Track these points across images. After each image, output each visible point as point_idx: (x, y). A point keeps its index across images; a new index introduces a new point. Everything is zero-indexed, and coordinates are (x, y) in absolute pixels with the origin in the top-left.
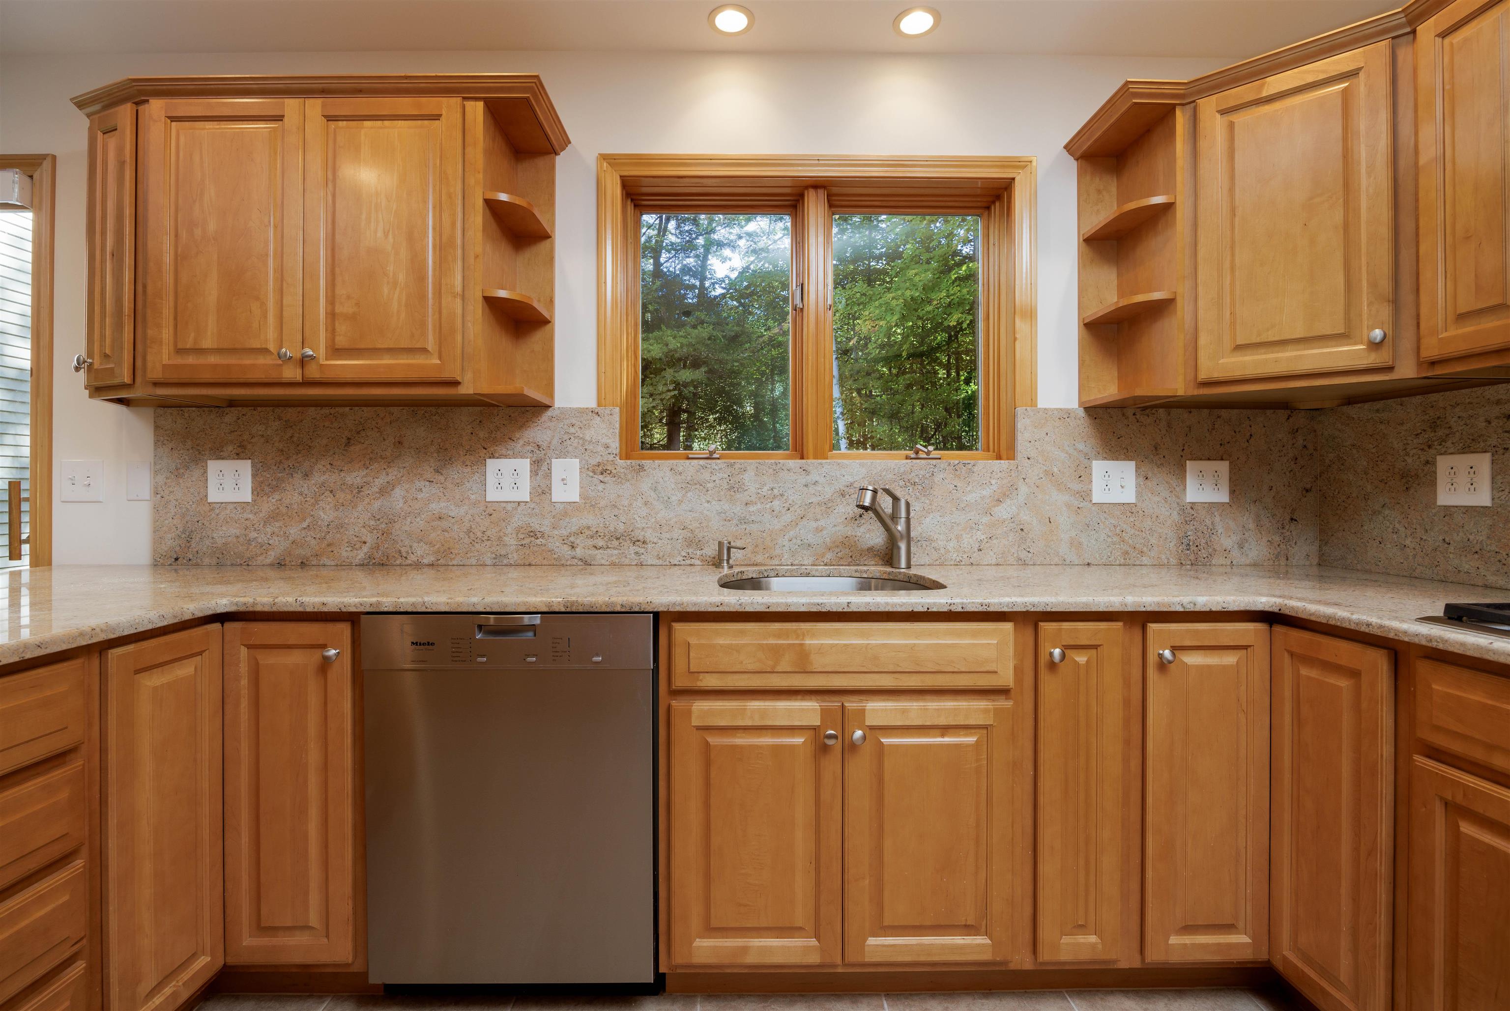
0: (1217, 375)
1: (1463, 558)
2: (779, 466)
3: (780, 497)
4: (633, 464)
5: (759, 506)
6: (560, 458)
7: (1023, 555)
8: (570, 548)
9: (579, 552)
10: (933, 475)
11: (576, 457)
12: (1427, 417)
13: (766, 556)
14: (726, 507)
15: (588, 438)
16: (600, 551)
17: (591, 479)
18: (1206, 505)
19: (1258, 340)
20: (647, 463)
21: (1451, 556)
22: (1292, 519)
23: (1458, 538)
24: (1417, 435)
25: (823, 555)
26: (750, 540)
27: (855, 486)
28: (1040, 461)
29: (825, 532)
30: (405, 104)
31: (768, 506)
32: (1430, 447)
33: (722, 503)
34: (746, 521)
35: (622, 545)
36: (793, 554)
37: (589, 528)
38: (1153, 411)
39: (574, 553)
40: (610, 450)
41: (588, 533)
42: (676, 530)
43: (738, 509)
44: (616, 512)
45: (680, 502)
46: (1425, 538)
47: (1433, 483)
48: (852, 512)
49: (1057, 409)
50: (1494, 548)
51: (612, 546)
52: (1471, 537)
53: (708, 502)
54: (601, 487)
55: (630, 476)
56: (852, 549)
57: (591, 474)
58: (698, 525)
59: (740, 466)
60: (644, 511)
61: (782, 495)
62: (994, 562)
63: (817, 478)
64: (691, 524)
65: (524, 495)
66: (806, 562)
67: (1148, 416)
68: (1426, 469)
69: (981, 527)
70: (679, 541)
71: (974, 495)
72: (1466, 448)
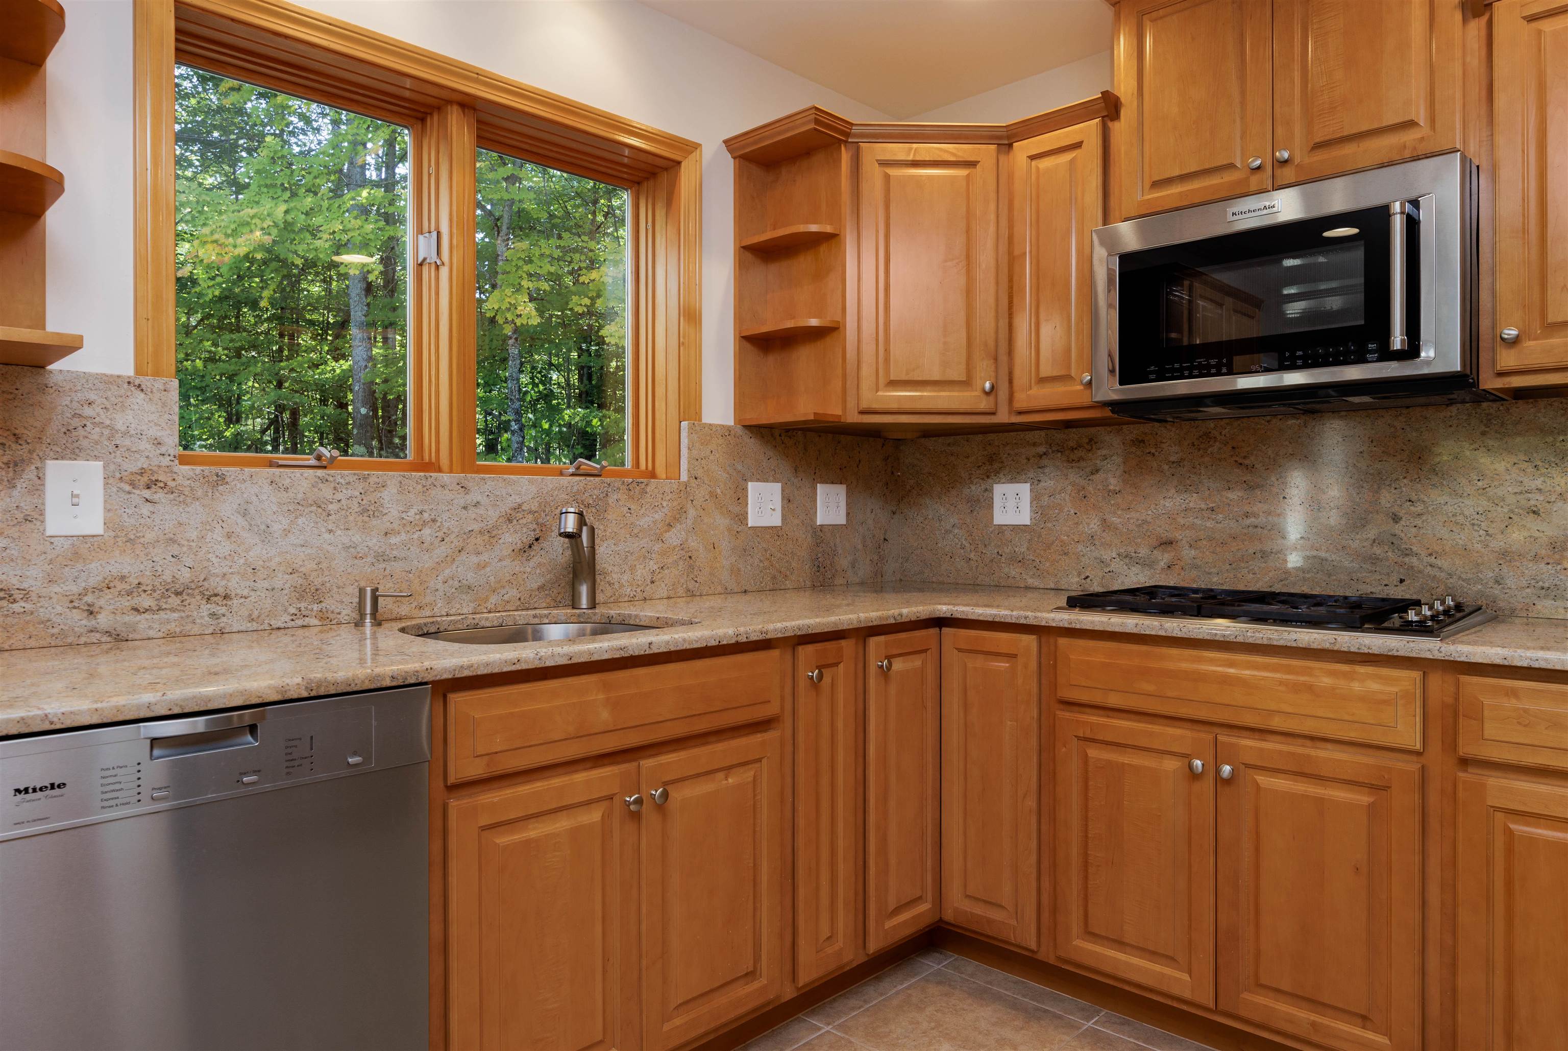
0: (876, 406)
1: (1011, 566)
2: (430, 481)
3: (431, 523)
4: (206, 473)
5: (403, 536)
6: (63, 458)
7: (691, 585)
8: (86, 614)
9: (104, 620)
10: (607, 495)
11: (96, 458)
12: (986, 453)
13: (413, 605)
14: (357, 538)
15: (120, 425)
16: (146, 616)
17: (128, 496)
18: (831, 527)
19: (906, 378)
20: (231, 472)
21: (1003, 565)
22: (885, 539)
23: (1007, 551)
24: (979, 467)
25: (486, 599)
26: (391, 585)
27: (524, 508)
28: (706, 482)
29: (488, 569)
31: (415, 536)
32: (988, 477)
33: (350, 532)
34: (386, 558)
35: (186, 603)
36: (449, 600)
37: (123, 578)
38: (794, 433)
39: (93, 622)
40: (163, 450)
41: (120, 586)
42: (280, 575)
43: (375, 541)
44: (175, 549)
45: (286, 532)
46: (984, 552)
47: (991, 506)
48: (519, 542)
49: (720, 425)
50: (1031, 557)
51: (168, 606)
52: (1017, 550)
53: (330, 531)
54: (146, 509)
55: (199, 493)
56: (520, 589)
57: (127, 488)
58: (315, 567)
59: (377, 480)
60: (225, 548)
61: (434, 521)
62: (665, 595)
63: (479, 498)
64: (304, 566)
66: (465, 611)
67: (790, 438)
68: (985, 495)
69: (653, 555)
70: (285, 592)
71: (647, 519)
72: (1013, 480)
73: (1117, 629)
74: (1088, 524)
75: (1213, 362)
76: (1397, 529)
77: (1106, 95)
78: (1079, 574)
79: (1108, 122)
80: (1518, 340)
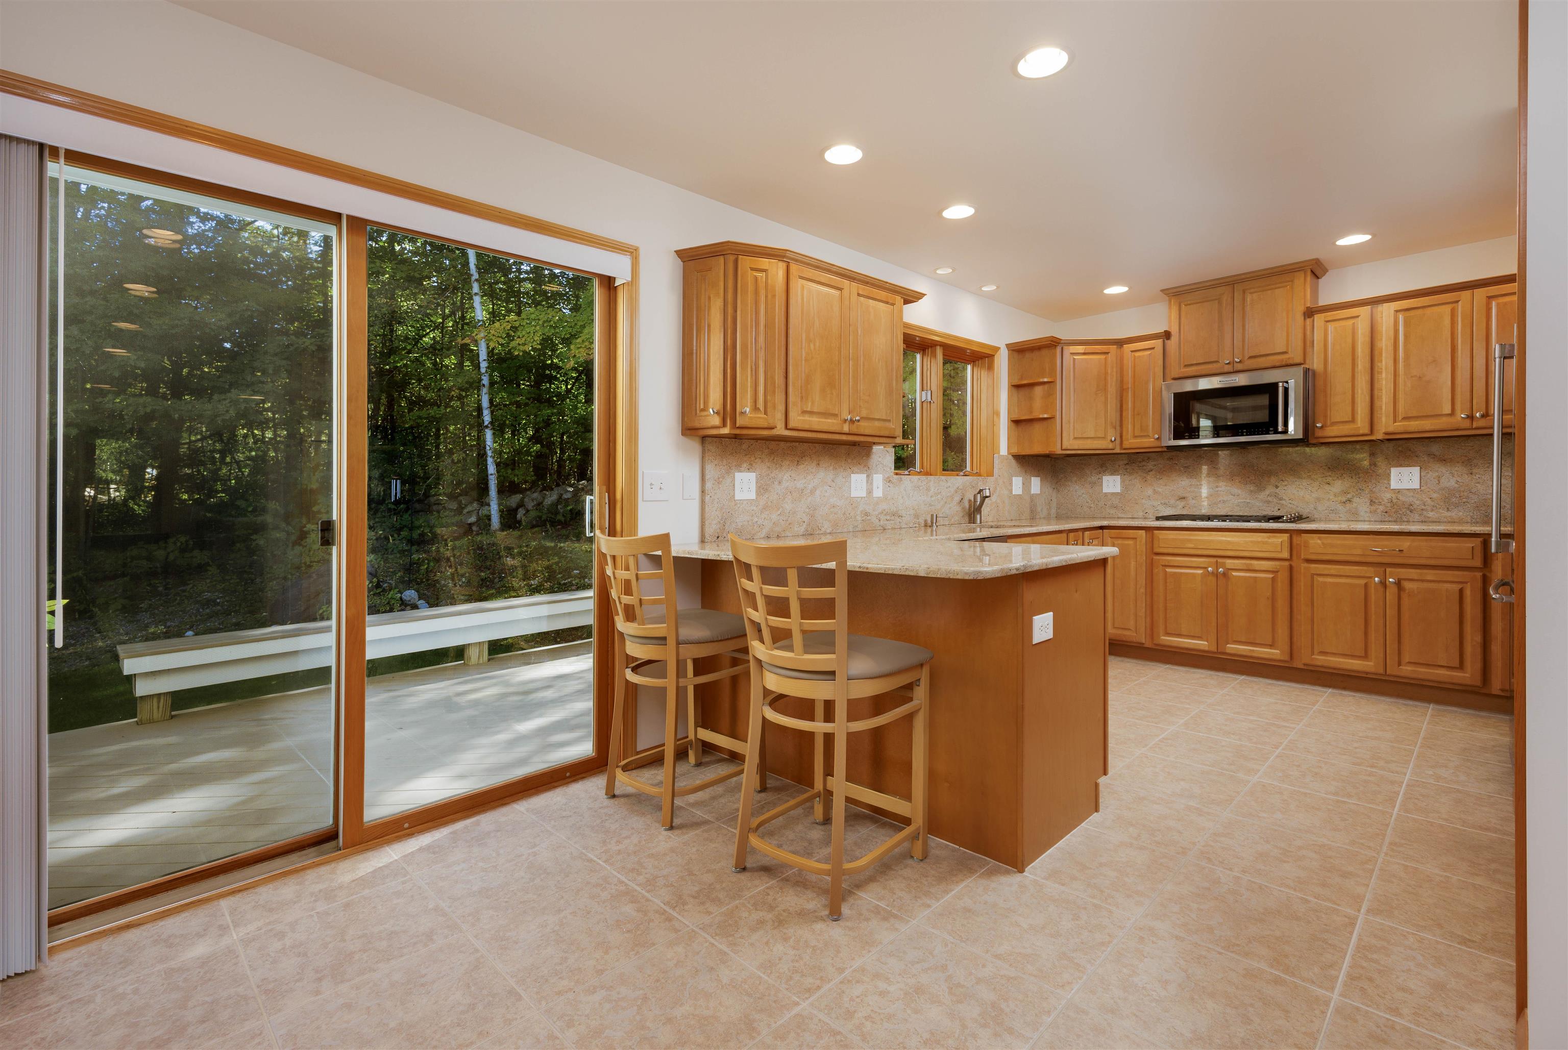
0: (1069, 447)
1: (1111, 509)
3: (940, 493)
5: (934, 498)
6: (876, 474)
7: (999, 518)
8: (879, 521)
9: (881, 523)
11: (881, 474)
12: (1099, 463)
14: (926, 498)
16: (888, 522)
17: (886, 486)
18: (1036, 495)
19: (1081, 436)
21: (1107, 509)
22: (1051, 500)
23: (1109, 503)
24: (1096, 469)
27: (959, 488)
28: (1002, 477)
30: (883, 294)
31: (937, 498)
32: (1100, 473)
37: (885, 510)
38: (1035, 458)
40: (891, 470)
41: (885, 513)
42: (911, 510)
44: (894, 501)
45: (912, 496)
46: (1098, 504)
47: (1102, 485)
48: (958, 500)
49: (1003, 454)
50: (1121, 505)
52: (1114, 503)
53: (920, 496)
54: (889, 489)
55: (898, 484)
56: (958, 517)
57: (886, 482)
60: (901, 501)
65: (864, 494)
68: (1099, 481)
70: (912, 516)
72: (1112, 474)
74: (1147, 491)
76: (1277, 491)
77: (1166, 332)
78: (1143, 512)
79: (1166, 341)
80: (1322, 427)
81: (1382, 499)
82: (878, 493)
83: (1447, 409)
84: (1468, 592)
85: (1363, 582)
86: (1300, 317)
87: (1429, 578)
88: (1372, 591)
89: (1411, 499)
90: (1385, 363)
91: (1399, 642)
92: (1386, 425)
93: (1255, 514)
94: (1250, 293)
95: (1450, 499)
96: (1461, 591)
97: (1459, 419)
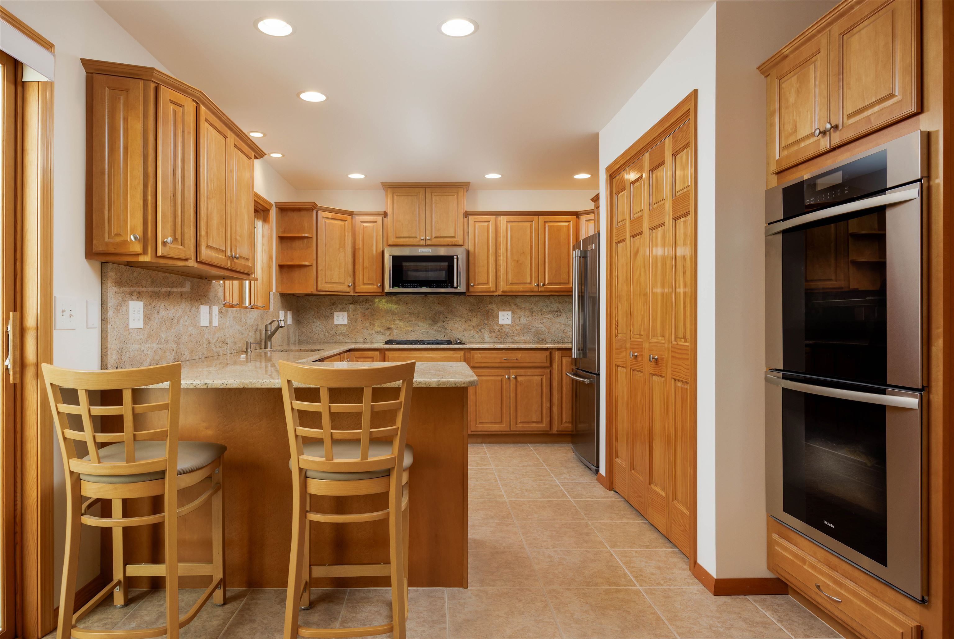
0: (323, 289)
1: (340, 337)
4: (226, 309)
6: (214, 306)
8: (215, 348)
9: (217, 350)
11: (217, 305)
16: (220, 348)
19: (330, 281)
21: (337, 336)
23: (339, 332)
24: (328, 306)
28: (275, 311)
32: (332, 309)
37: (219, 338)
41: (219, 340)
44: (223, 331)
46: (331, 332)
47: (333, 319)
49: (276, 293)
50: (347, 334)
51: (222, 346)
52: (342, 332)
54: (221, 319)
55: (225, 315)
58: (236, 336)
60: (228, 330)
63: (251, 316)
64: (234, 336)
65: (207, 324)
68: (331, 315)
72: (341, 311)
73: (402, 348)
74: (366, 324)
75: (416, 285)
76: (444, 324)
77: (385, 212)
78: (363, 338)
79: (384, 218)
80: (473, 286)
81: (495, 330)
82: (215, 323)
83: (529, 281)
84: (544, 380)
85: (500, 378)
86: (461, 216)
87: (529, 374)
88: (504, 383)
89: (508, 330)
90: (502, 251)
91: (516, 411)
92: (503, 287)
93: (431, 339)
94: (435, 196)
95: (525, 329)
96: (542, 379)
97: (534, 286)
